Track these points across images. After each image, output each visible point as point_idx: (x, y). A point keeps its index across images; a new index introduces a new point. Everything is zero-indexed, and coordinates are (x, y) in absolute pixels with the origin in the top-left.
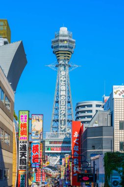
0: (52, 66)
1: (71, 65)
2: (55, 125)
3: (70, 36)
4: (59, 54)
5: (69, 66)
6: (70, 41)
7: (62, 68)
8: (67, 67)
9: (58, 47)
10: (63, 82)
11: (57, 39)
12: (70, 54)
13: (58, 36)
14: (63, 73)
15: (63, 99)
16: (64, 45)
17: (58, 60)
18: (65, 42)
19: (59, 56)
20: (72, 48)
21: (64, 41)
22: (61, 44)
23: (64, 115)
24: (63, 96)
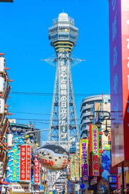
0: (49, 60)
1: (73, 59)
2: (55, 133)
3: (71, 24)
4: (58, 45)
5: (71, 61)
6: (71, 29)
7: (62, 63)
8: (68, 61)
9: (56, 36)
10: (63, 80)
11: (56, 26)
12: (71, 45)
13: (57, 23)
14: (64, 68)
15: (64, 100)
16: (65, 33)
17: (57, 52)
18: (66, 30)
19: (58, 48)
20: (74, 38)
21: (64, 28)
22: (60, 33)
23: (66, 120)
24: (64, 97)
